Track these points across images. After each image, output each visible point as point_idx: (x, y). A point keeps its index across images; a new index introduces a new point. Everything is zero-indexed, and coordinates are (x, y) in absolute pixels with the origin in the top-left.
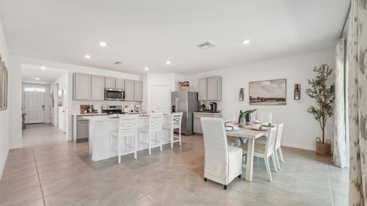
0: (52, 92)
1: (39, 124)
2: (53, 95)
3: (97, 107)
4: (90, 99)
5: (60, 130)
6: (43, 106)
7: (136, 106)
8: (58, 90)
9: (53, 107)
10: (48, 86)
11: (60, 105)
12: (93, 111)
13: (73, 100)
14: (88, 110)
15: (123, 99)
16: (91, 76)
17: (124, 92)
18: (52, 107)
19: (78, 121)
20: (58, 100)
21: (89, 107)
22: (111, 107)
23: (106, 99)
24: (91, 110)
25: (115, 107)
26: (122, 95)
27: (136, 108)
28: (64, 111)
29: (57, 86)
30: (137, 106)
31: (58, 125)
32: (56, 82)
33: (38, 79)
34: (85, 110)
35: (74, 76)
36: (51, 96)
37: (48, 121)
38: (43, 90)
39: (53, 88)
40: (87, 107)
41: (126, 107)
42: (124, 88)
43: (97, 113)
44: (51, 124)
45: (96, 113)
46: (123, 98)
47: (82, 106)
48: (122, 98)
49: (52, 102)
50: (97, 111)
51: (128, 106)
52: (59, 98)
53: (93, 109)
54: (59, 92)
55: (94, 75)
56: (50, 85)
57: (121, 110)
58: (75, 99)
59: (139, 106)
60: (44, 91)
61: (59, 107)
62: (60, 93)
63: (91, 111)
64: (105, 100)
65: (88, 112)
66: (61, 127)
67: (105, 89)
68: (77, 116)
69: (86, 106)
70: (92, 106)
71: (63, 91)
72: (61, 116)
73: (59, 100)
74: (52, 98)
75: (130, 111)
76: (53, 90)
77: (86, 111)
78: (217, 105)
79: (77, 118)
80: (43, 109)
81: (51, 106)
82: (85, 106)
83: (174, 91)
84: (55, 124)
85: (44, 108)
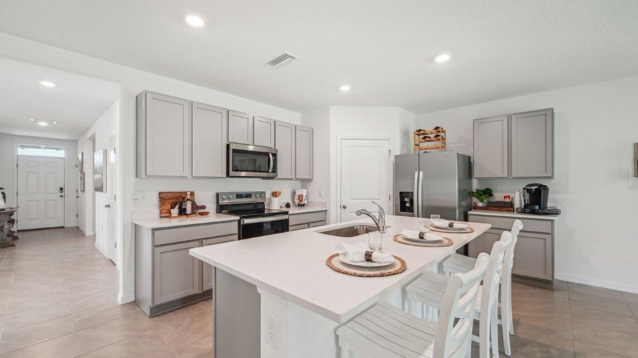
0: (80, 156)
1: (51, 231)
2: (82, 163)
3: (205, 198)
4: (187, 173)
5: (101, 250)
6: (61, 189)
7: (296, 193)
8: (94, 151)
9: (83, 191)
10: (72, 143)
11: (99, 189)
12: (195, 207)
13: (137, 177)
14: (180, 208)
15: (271, 175)
16: (192, 104)
17: (275, 155)
18: (80, 192)
19: (155, 246)
20: (94, 177)
21: (183, 198)
22: (239, 196)
23: (232, 173)
24: (189, 207)
25: (248, 195)
26: (272, 164)
27: (296, 197)
28: (109, 206)
29: (91, 143)
30: (298, 193)
31: (95, 235)
32: (89, 135)
33: (43, 124)
34: (173, 207)
35: (140, 104)
36: (79, 166)
37: (71, 223)
38: (61, 154)
39: (84, 148)
40: (177, 198)
41: (275, 194)
42: (272, 146)
43: (207, 214)
44: (78, 232)
45: (201, 214)
46: (272, 172)
47: (162, 196)
48: (270, 171)
49: (81, 179)
50: (204, 207)
51: (280, 193)
52: (95, 171)
53: (194, 204)
54: (95, 157)
55: (198, 103)
56: (76, 141)
57: (263, 203)
58: (144, 176)
59: (304, 192)
60: (63, 156)
61: (97, 193)
62: (99, 158)
63: (189, 211)
64: (228, 175)
65: (182, 212)
66: (102, 244)
67: (228, 146)
68: (154, 230)
69: (173, 195)
70: (192, 194)
71: (106, 153)
72: (102, 215)
73: (97, 176)
74: (82, 171)
75: (284, 206)
76: (82, 154)
77: (175, 212)
78: (550, 191)
79: (153, 235)
80: (61, 196)
81: (80, 190)
82: (169, 195)
83: (398, 153)
84: (88, 232)
85: (62, 194)
